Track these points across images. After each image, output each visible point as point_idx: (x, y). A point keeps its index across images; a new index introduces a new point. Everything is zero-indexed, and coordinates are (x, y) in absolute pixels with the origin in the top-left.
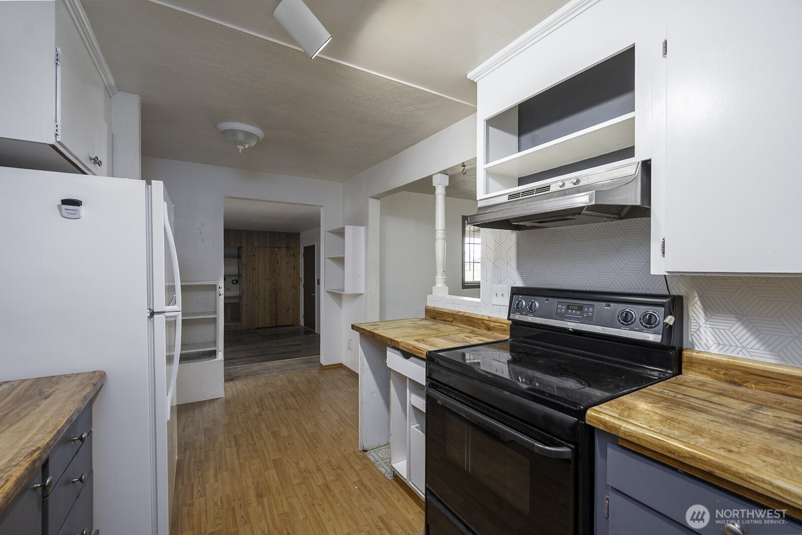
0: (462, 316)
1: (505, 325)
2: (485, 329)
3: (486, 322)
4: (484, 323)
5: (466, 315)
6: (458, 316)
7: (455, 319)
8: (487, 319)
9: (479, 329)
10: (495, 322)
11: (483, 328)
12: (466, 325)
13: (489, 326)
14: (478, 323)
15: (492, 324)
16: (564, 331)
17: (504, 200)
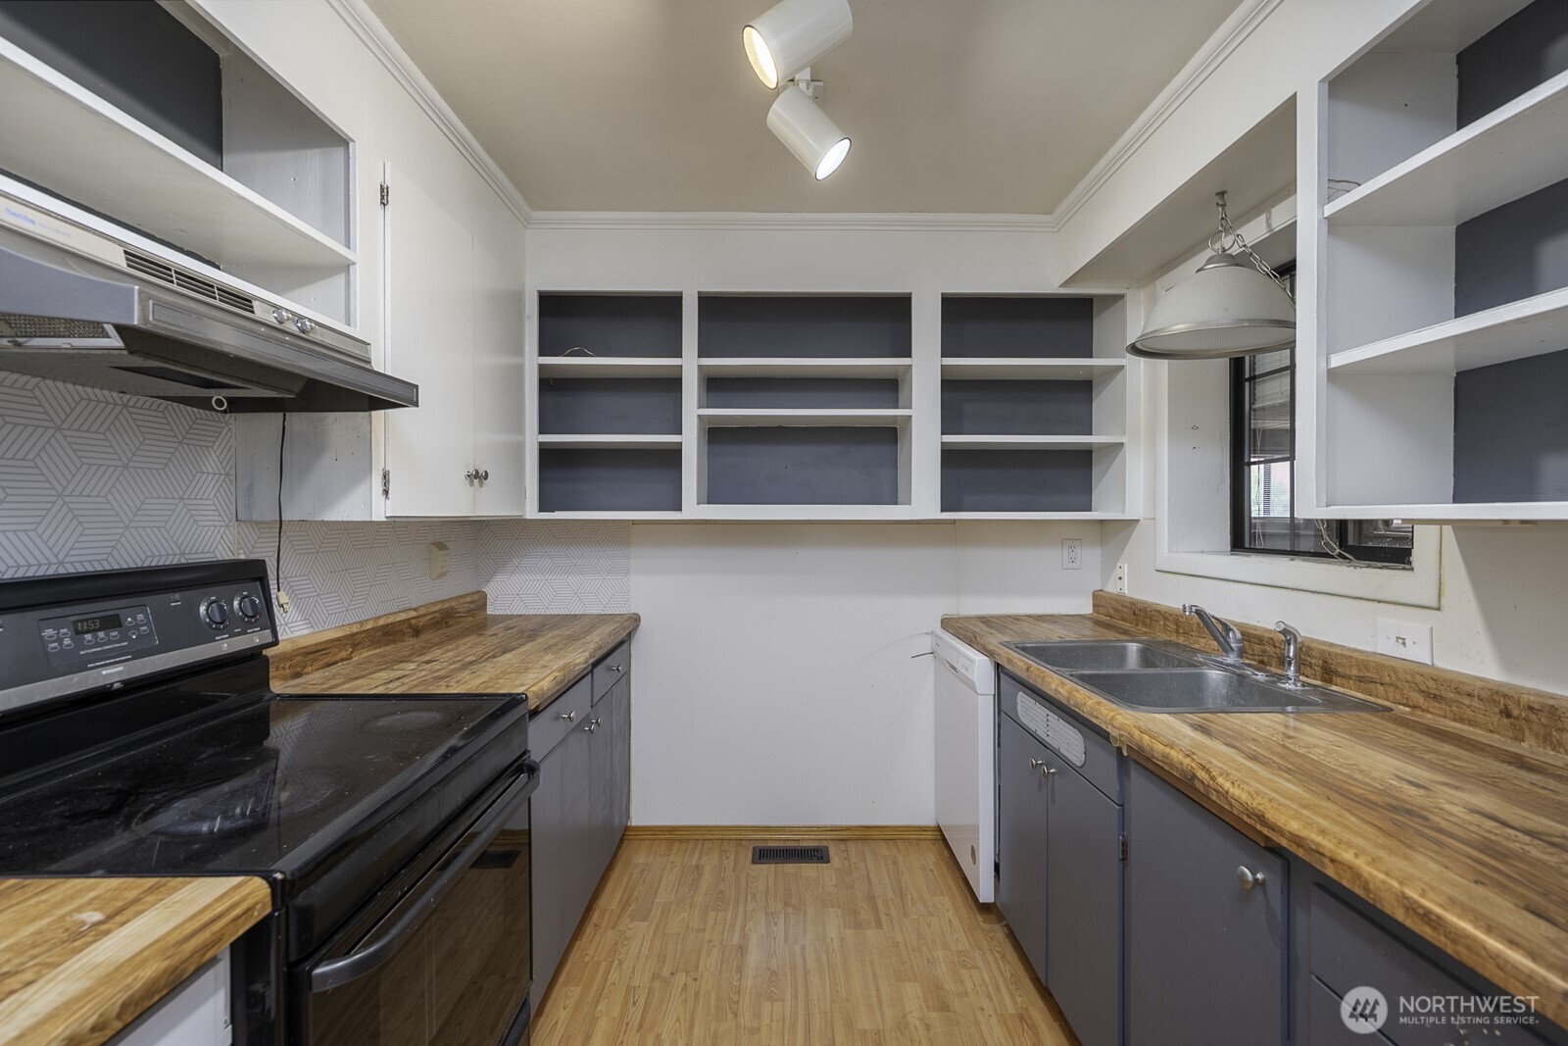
16: (103, 694)
17: (119, 261)
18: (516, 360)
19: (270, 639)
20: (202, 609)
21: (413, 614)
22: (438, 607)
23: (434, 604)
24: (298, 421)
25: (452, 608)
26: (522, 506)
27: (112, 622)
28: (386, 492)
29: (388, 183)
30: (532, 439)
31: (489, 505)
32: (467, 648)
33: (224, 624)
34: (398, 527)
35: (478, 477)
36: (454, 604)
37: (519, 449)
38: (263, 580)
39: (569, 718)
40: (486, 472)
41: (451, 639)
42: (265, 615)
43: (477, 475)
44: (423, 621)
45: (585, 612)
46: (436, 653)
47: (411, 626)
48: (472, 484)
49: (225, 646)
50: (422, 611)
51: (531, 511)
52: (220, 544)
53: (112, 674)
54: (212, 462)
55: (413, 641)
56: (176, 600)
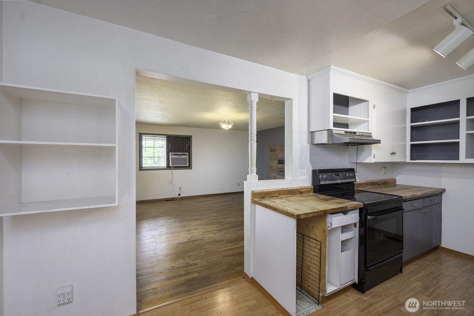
0: (286, 190)
1: (309, 189)
2: (299, 194)
3: (299, 190)
4: (299, 191)
5: (288, 189)
6: (282, 191)
7: (280, 193)
8: (300, 188)
9: (296, 195)
10: (304, 189)
11: (298, 194)
12: (288, 195)
13: (301, 192)
14: (295, 192)
15: (303, 190)
16: (338, 184)
17: (343, 133)
18: (404, 125)
19: (355, 181)
20: (347, 175)
21: (378, 181)
22: (384, 180)
23: (383, 180)
24: (360, 147)
25: (387, 181)
26: (406, 159)
27: (338, 175)
28: (374, 158)
29: (375, 104)
30: (409, 143)
31: (396, 159)
32: (390, 189)
33: (350, 177)
34: (376, 164)
35: (393, 154)
36: (388, 180)
37: (405, 146)
38: (354, 171)
39: (415, 206)
40: (395, 153)
41: (387, 187)
42: (354, 177)
43: (393, 153)
44: (380, 183)
45: (426, 186)
46: (383, 188)
47: (378, 183)
48: (392, 155)
49: (350, 180)
50: (380, 181)
51: (408, 160)
52: (348, 166)
53: (339, 181)
54: (347, 154)
55: (378, 186)
56: (344, 173)
